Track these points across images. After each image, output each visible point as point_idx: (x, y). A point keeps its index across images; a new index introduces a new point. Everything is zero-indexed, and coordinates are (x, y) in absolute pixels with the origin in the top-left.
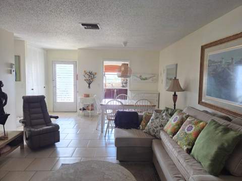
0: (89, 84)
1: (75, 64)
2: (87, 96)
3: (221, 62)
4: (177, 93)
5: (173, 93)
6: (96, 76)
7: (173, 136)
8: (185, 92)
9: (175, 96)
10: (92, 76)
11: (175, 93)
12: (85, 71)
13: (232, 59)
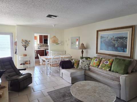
0: (25, 48)
1: (11, 34)
2: (26, 55)
3: (108, 37)
4: (83, 50)
5: (81, 50)
6: (29, 43)
7: (98, 67)
8: (87, 49)
9: (82, 52)
10: (28, 42)
11: (82, 50)
12: (22, 40)
13: (113, 36)
